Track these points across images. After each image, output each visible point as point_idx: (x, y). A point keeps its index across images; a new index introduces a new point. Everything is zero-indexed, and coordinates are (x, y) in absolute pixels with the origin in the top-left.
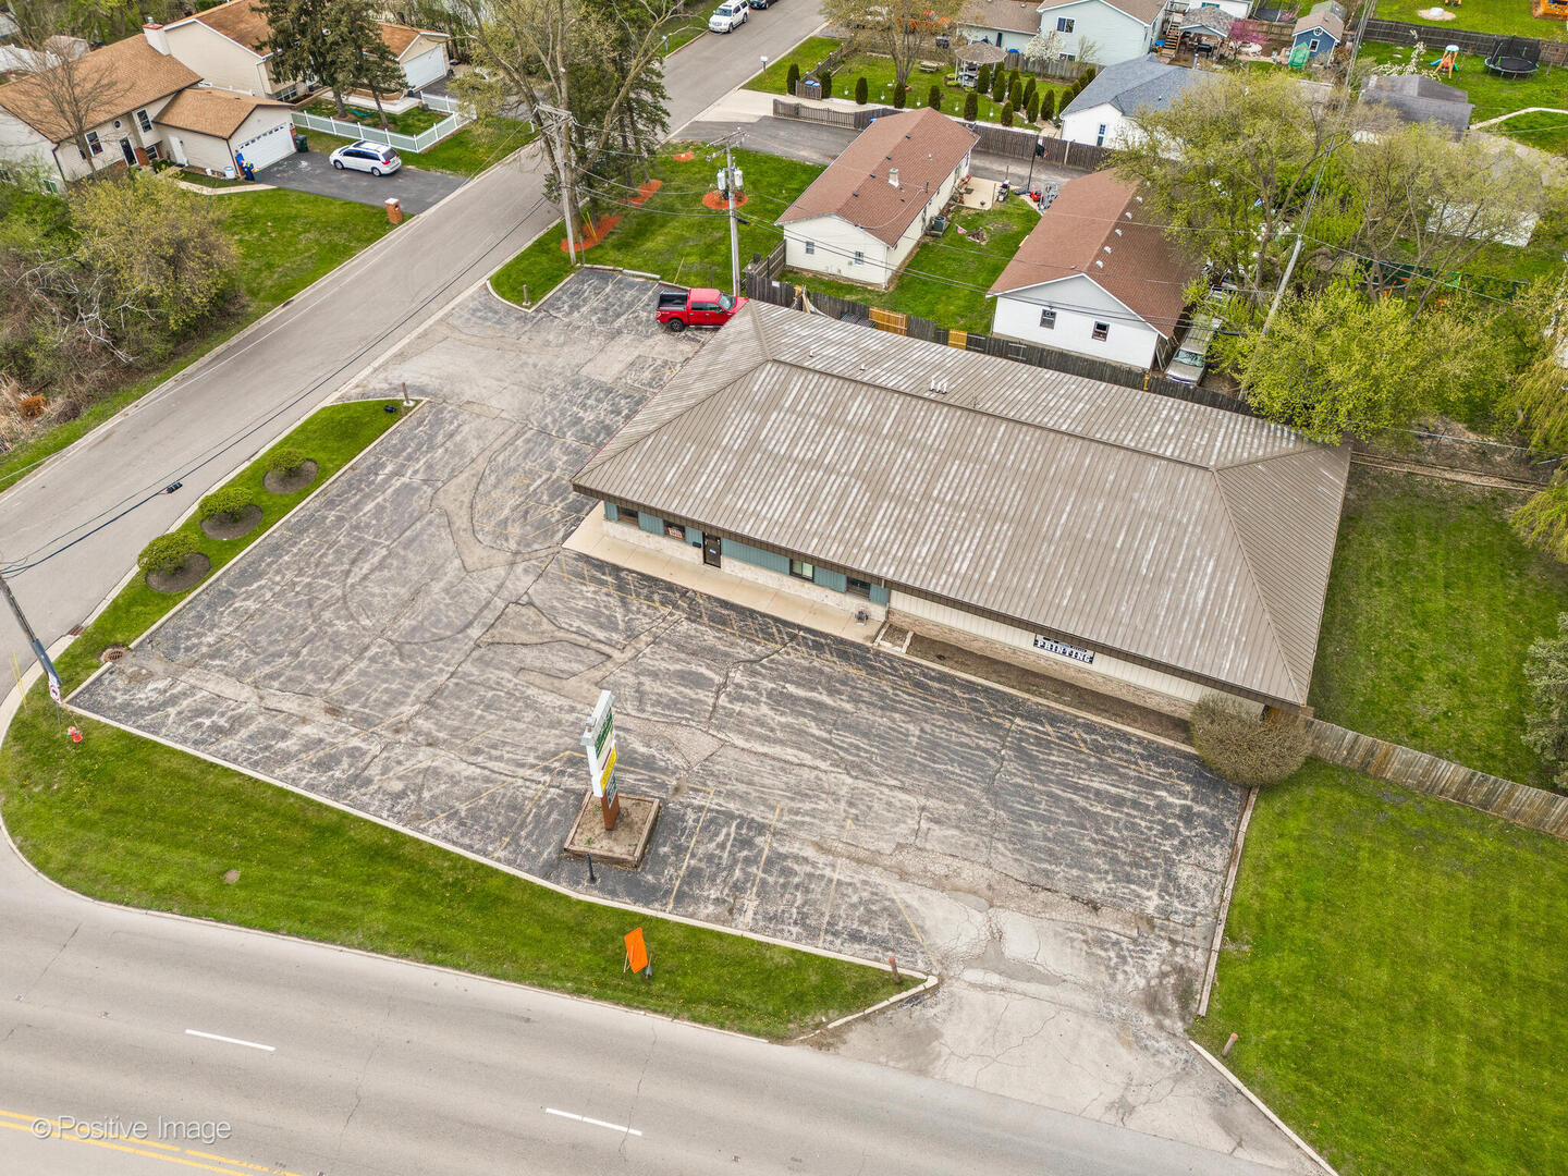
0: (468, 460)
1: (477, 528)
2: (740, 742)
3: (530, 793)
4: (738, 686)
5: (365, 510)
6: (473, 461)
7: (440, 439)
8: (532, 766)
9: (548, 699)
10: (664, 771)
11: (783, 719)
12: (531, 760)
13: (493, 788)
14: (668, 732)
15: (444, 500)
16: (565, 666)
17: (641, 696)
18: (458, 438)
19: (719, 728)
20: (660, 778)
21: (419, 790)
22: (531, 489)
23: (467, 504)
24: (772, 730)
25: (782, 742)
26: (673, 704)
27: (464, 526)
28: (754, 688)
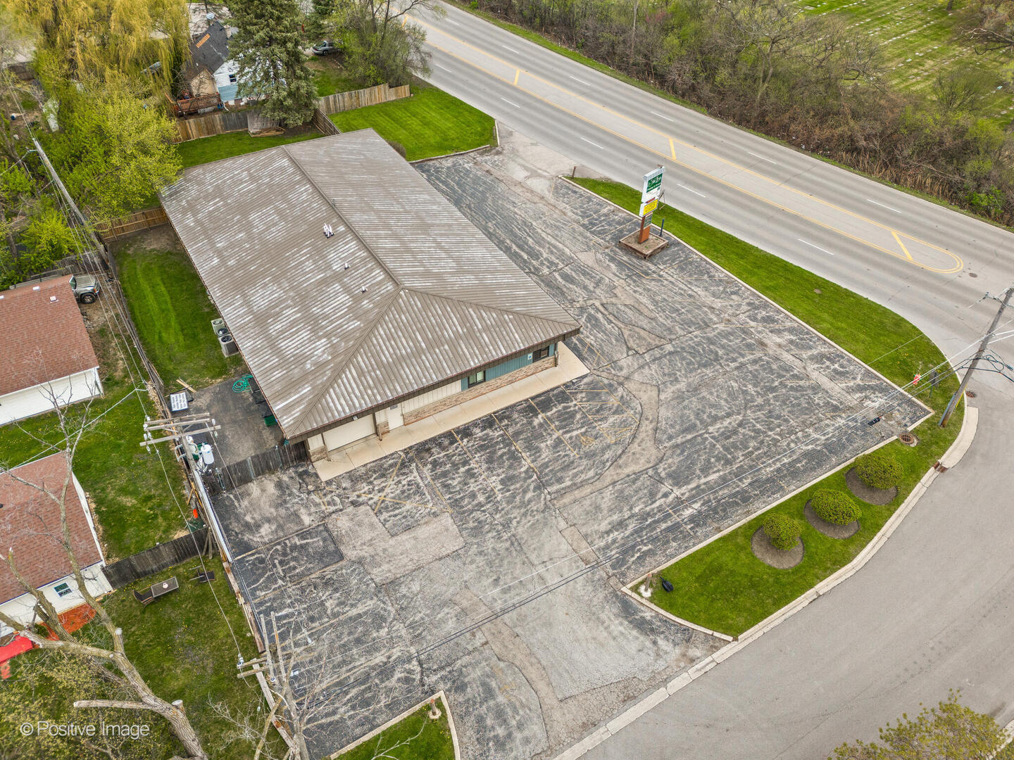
0: (618, 487)
1: (638, 416)
2: (567, 251)
3: (672, 270)
4: (548, 267)
5: (717, 474)
6: (614, 483)
7: (631, 527)
8: (667, 280)
9: (645, 300)
10: (608, 255)
11: (541, 249)
12: (666, 282)
13: (689, 279)
14: (596, 266)
15: (653, 453)
16: (627, 310)
17: (598, 284)
18: (616, 517)
19: (572, 258)
20: (612, 254)
21: (724, 292)
22: (583, 430)
23: (637, 441)
24: (549, 248)
25: (549, 243)
26: (585, 274)
27: (647, 422)
28: (542, 264)
